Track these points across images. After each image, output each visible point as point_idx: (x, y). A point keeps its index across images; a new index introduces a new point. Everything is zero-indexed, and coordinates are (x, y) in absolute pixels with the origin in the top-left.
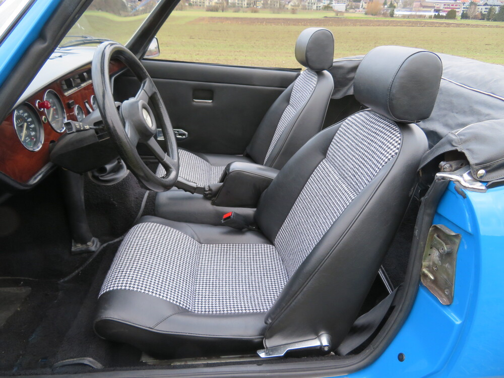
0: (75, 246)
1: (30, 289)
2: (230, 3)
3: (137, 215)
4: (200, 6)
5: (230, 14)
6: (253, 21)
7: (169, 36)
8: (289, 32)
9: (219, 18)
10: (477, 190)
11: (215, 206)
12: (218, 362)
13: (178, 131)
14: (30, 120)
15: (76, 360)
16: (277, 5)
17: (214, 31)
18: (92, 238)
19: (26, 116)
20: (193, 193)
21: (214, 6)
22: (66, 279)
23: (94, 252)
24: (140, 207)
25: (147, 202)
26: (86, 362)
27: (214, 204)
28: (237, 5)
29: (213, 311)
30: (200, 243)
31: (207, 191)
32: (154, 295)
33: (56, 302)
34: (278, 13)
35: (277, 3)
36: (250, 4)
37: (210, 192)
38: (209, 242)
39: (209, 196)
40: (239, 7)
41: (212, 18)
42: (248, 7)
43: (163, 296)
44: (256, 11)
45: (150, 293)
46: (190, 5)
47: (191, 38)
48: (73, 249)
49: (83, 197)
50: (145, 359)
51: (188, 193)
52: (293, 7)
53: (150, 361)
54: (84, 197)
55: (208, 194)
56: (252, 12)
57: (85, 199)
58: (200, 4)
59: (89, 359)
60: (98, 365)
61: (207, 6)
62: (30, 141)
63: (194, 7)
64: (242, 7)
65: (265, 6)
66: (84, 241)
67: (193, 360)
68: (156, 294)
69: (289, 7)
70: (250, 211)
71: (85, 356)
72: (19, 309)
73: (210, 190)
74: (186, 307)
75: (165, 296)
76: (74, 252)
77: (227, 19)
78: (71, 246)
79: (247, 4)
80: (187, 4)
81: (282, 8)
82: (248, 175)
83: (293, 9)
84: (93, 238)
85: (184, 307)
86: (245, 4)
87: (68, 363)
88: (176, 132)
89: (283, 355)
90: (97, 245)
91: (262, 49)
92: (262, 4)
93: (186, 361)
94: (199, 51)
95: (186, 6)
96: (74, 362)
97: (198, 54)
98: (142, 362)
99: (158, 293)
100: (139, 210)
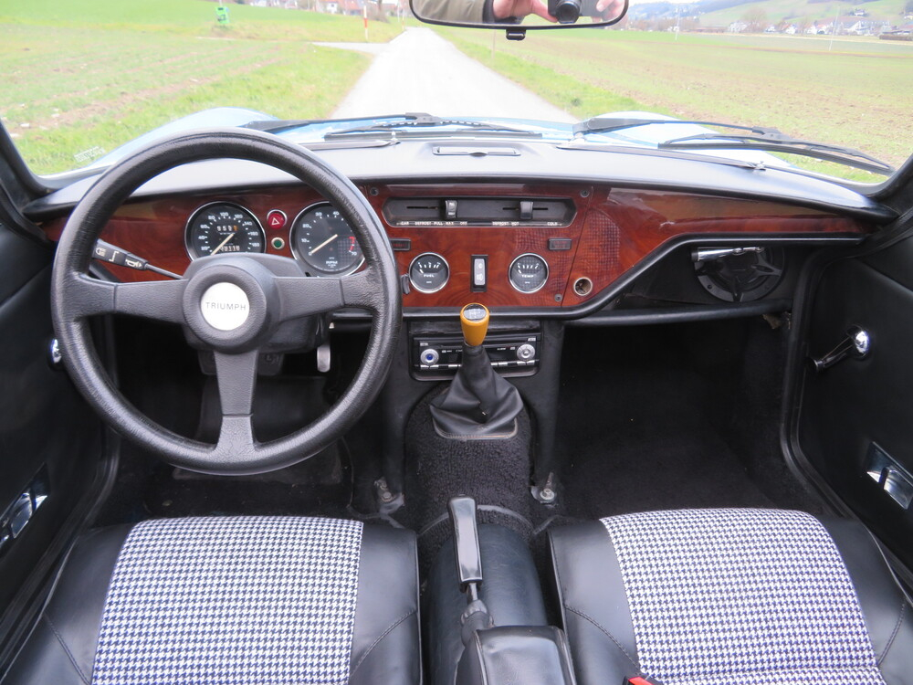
19: (247, 226)
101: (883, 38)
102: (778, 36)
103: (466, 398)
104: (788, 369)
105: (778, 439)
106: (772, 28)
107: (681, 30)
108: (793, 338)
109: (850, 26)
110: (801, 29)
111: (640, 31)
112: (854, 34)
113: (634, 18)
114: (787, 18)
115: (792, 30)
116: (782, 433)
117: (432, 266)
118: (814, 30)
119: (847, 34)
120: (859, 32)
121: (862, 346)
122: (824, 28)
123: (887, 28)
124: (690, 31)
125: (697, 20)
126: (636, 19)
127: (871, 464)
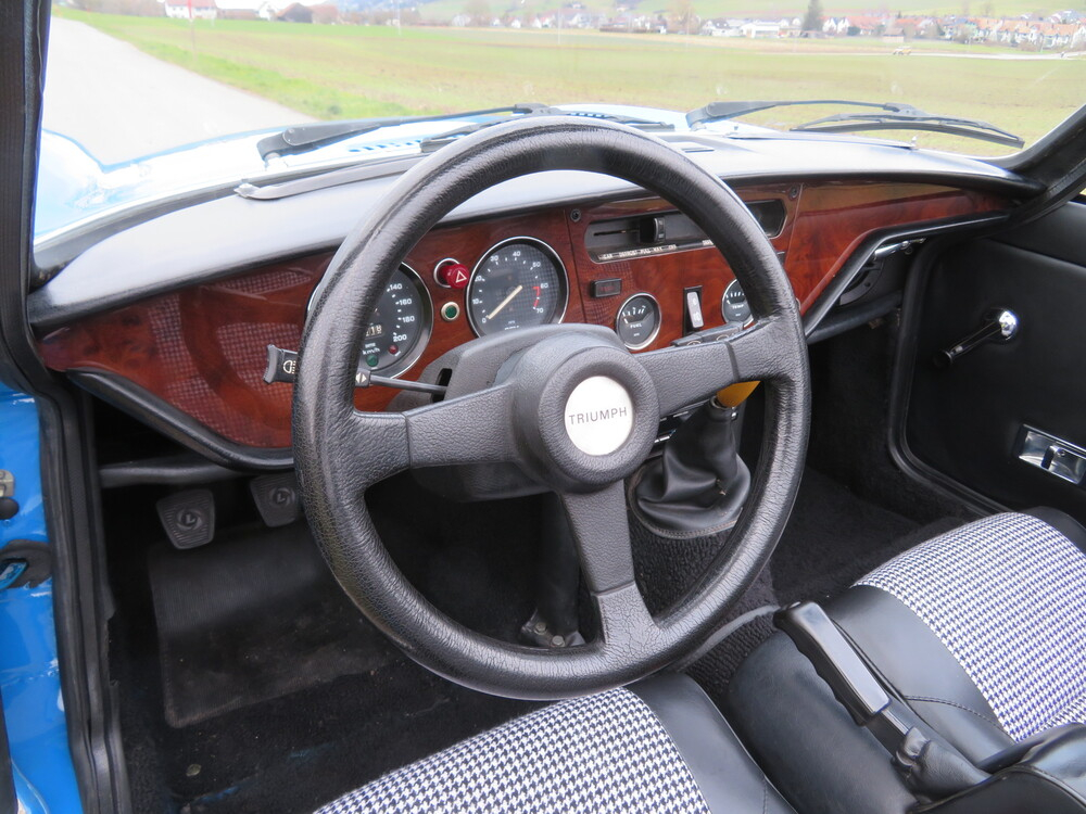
0: (535, 623)
14: (406, 302)
19: (395, 291)
48: (528, 626)
62: (376, 355)
66: (552, 628)
76: (523, 634)
101: (603, 30)
102: (505, 30)
103: (695, 480)
104: (897, 369)
105: (886, 447)
106: (497, 22)
107: (401, 23)
108: (903, 334)
109: (571, 18)
110: (527, 22)
111: (355, 25)
112: (575, 27)
113: (344, 10)
114: (508, 11)
115: (517, 24)
116: (891, 439)
117: (637, 311)
118: (538, 24)
119: (569, 27)
120: (580, 25)
121: (1007, 329)
122: (547, 21)
123: (603, 21)
124: (412, 24)
125: (417, 13)
126: (347, 11)
127: (1023, 447)
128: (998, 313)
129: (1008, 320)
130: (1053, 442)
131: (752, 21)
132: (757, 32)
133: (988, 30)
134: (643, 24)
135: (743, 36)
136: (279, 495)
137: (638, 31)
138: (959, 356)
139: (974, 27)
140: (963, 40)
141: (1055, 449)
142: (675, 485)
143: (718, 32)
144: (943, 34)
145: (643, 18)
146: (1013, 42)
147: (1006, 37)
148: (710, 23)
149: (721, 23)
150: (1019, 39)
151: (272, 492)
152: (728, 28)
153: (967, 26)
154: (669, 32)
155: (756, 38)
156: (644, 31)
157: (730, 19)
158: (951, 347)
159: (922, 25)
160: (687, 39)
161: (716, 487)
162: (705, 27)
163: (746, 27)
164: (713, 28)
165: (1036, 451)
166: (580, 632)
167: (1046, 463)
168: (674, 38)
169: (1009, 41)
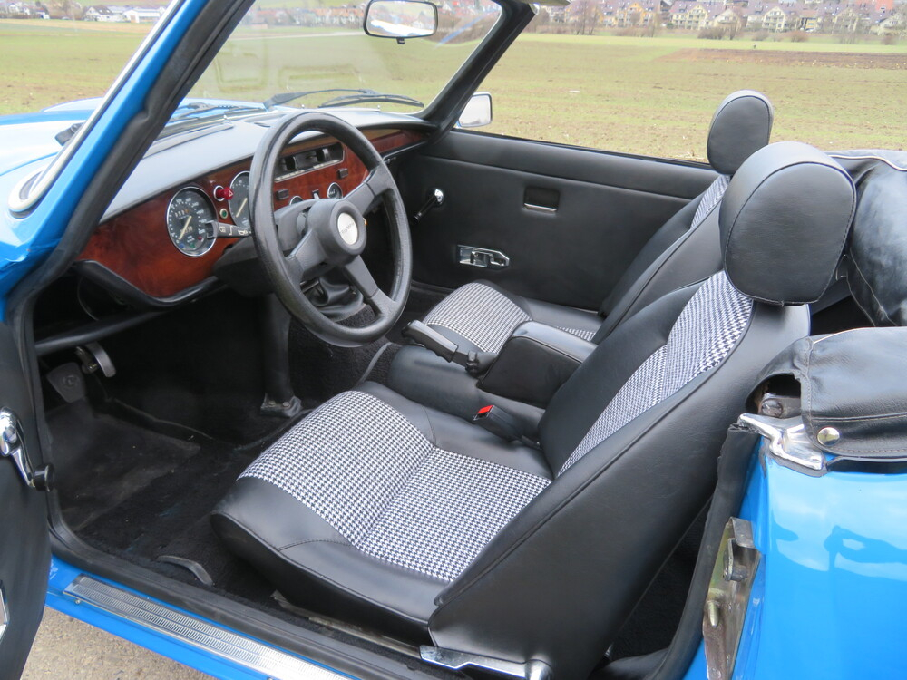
0: (267, 402)
1: (199, 448)
2: (751, 23)
3: (360, 377)
4: (689, 28)
5: (745, 44)
6: (789, 57)
7: (617, 81)
8: (866, 81)
9: (721, 51)
10: (798, 467)
11: (480, 390)
12: (375, 642)
13: (494, 254)
14: (201, 212)
15: (180, 560)
16: (852, 27)
17: (705, 75)
18: (291, 397)
19: (195, 207)
20: (449, 361)
21: (716, 29)
22: (245, 448)
23: (288, 418)
24: (368, 365)
25: (379, 360)
26: (192, 568)
27: (479, 386)
28: (763, 26)
29: (387, 558)
30: (435, 445)
31: (470, 362)
32: (304, 502)
33: (215, 475)
34: (852, 42)
35: (853, 22)
36: (793, 25)
37: (475, 364)
38: (449, 447)
39: (473, 370)
40: (767, 29)
41: (708, 51)
42: (786, 31)
43: (317, 509)
44: (800, 39)
45: (300, 498)
46: (670, 26)
47: (655, 87)
48: (264, 406)
49: (286, 333)
50: (277, 596)
51: (441, 361)
52: (888, 31)
53: (284, 604)
54: (289, 334)
55: (472, 368)
56: (793, 41)
57: (289, 337)
58: (689, 25)
59: (197, 564)
60: (207, 579)
61: (702, 28)
62: (193, 242)
63: (677, 30)
64: (773, 30)
65: (823, 29)
66: (280, 400)
67: (341, 625)
68: (308, 501)
69: (881, 29)
70: (535, 413)
71: (194, 559)
72: (173, 471)
73: (476, 361)
74: (349, 536)
75: (321, 508)
76: (263, 411)
77: (737, 52)
78: (262, 402)
79: (785, 25)
80: (664, 25)
81: (863, 32)
82: (540, 348)
83: (888, 34)
84: (294, 397)
85: (346, 536)
86: (780, 25)
87: (172, 561)
88: (491, 255)
89: (457, 668)
90: (296, 409)
91: (794, 114)
92: (819, 24)
93: (331, 622)
94: (662, 112)
95: (661, 28)
96: (179, 563)
97: (658, 118)
98: (273, 598)
99: (312, 501)
100: (364, 371)
121: (440, 198)
127: (460, 258)
128: (433, 192)
129: (439, 193)
130: (472, 250)
131: (132, 8)
132: (141, 18)
133: (323, 16)
134: (22, 9)
135: (128, 22)
136: (69, 381)
137: (17, 17)
138: (421, 218)
139: (314, 15)
140: (309, 24)
141: (474, 253)
142: (332, 295)
143: (102, 18)
144: (295, 21)
145: (20, 4)
146: (341, 23)
147: (336, 20)
148: (92, 9)
149: (103, 10)
150: (344, 21)
151: (64, 380)
152: (111, 14)
153: (309, 15)
154: (52, 18)
155: (141, 23)
156: (25, 17)
157: (111, 6)
158: (416, 214)
159: (278, 14)
160: (74, 24)
161: (351, 290)
162: (88, 13)
163: (129, 13)
164: (97, 14)
165: (465, 258)
166: (296, 396)
167: (472, 262)
168: (57, 23)
169: (338, 22)
